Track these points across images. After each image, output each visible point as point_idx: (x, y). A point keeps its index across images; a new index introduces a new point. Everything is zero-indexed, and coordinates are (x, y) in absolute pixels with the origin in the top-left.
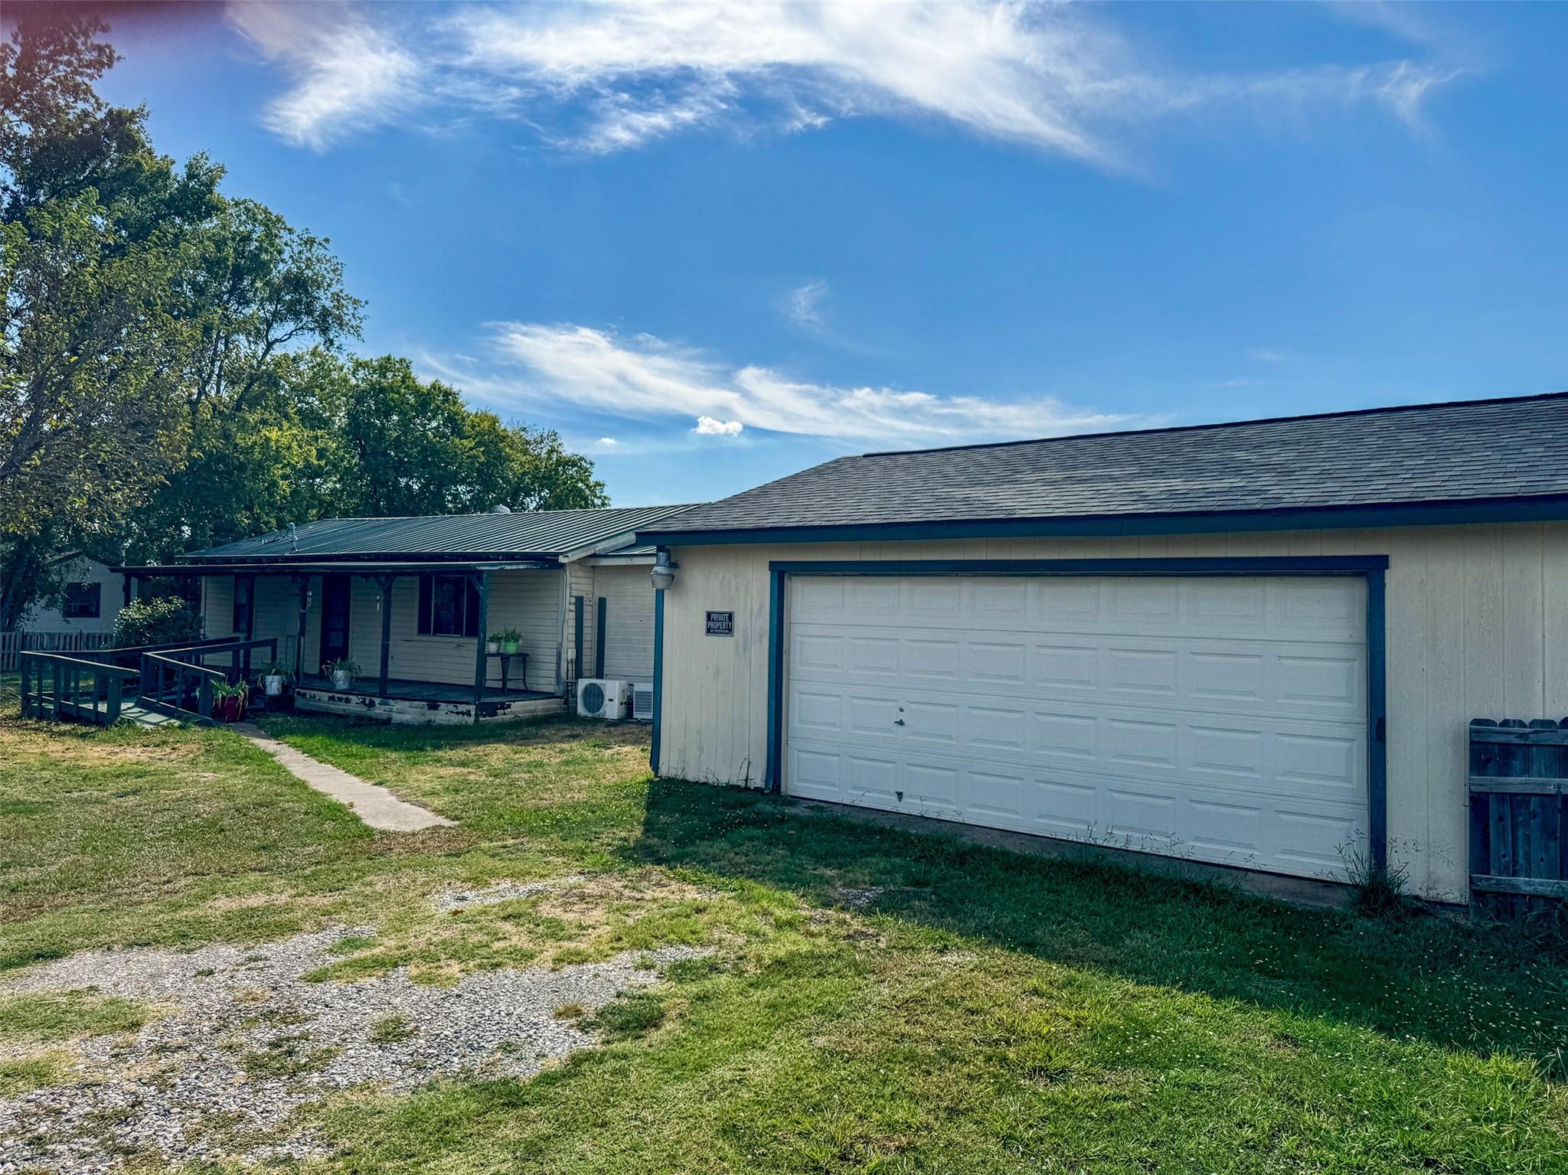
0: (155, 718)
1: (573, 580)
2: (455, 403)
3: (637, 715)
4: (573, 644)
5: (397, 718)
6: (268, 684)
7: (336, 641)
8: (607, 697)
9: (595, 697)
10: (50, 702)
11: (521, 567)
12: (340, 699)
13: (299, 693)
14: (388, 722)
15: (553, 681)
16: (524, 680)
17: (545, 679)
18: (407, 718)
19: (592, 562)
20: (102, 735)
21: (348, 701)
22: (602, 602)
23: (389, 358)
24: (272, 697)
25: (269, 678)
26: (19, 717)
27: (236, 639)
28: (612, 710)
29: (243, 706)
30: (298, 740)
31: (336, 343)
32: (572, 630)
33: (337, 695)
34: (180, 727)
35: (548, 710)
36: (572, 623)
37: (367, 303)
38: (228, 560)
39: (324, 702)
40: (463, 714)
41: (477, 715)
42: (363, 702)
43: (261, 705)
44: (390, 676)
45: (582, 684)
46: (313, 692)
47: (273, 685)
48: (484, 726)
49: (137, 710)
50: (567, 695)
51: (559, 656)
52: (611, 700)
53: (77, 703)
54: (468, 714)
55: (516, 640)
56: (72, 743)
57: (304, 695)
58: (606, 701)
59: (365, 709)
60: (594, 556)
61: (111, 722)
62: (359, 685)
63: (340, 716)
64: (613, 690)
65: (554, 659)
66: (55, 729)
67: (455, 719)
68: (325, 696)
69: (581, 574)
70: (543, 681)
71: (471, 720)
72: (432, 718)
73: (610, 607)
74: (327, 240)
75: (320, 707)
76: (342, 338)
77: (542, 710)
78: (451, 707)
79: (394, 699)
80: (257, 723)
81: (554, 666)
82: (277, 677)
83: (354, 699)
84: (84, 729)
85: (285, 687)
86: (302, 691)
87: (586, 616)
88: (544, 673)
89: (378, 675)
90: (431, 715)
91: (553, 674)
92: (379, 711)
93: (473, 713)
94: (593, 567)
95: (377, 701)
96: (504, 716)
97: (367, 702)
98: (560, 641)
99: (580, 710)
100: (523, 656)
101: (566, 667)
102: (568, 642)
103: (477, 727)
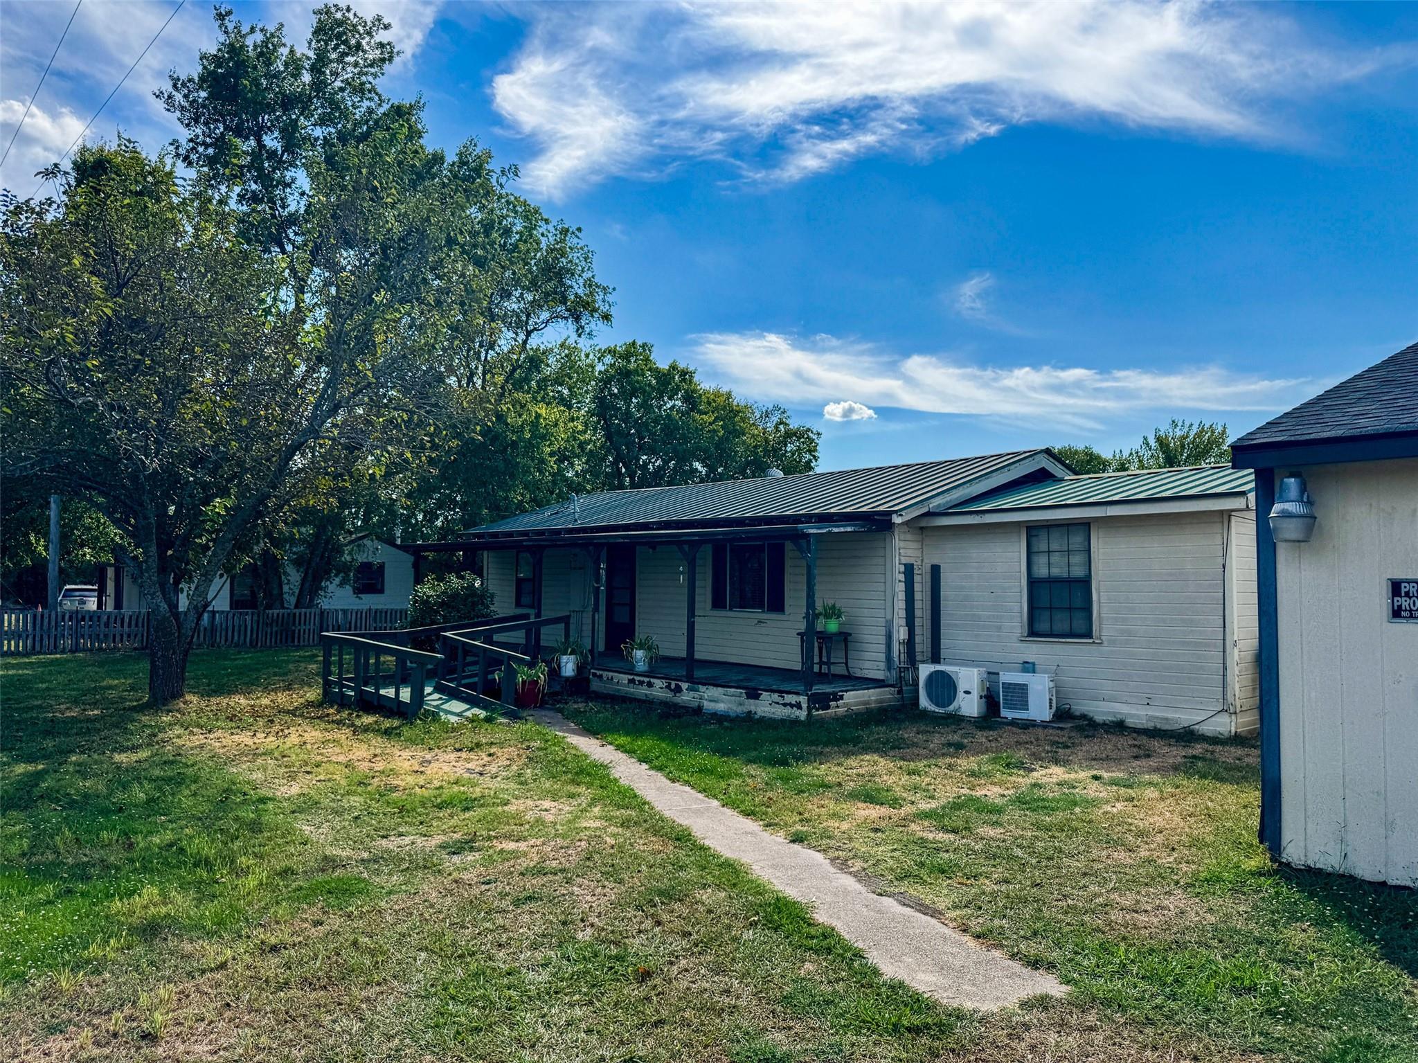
0: (456, 706)
1: (902, 544)
2: (691, 381)
3: (1007, 713)
4: (903, 622)
5: (708, 706)
6: (563, 664)
7: (621, 616)
8: (962, 687)
9: (944, 687)
10: (349, 687)
11: (849, 529)
12: (641, 683)
13: (594, 675)
14: (698, 711)
15: (882, 665)
16: (846, 664)
17: (871, 662)
18: (721, 707)
19: (924, 523)
20: (406, 731)
21: (650, 685)
22: (936, 571)
23: (634, 343)
24: (567, 679)
25: (564, 658)
26: (320, 705)
27: (526, 617)
28: (969, 704)
29: (544, 689)
30: (622, 740)
31: (587, 330)
32: (902, 605)
33: (637, 678)
34: (488, 720)
35: (881, 701)
36: (902, 596)
37: (614, 289)
38: (510, 534)
39: (624, 685)
40: (792, 706)
41: (809, 708)
42: (668, 687)
43: (558, 688)
44: (697, 656)
45: (925, 670)
46: (610, 674)
47: (568, 666)
48: (821, 722)
49: (436, 696)
50: (903, 683)
51: (889, 637)
52: (967, 692)
53: (377, 690)
54: (799, 706)
55: (839, 616)
56: (378, 742)
57: (601, 676)
58: (960, 695)
59: (670, 695)
60: (928, 514)
61: (415, 715)
62: (661, 666)
63: (644, 701)
64: (969, 680)
65: (882, 640)
66: (358, 723)
67: (781, 712)
68: (625, 678)
69: (909, 537)
70: (867, 665)
71: (802, 714)
72: (753, 708)
73: (947, 577)
74: (579, 229)
75: (619, 690)
76: (593, 325)
77: (876, 701)
78: (775, 697)
79: (704, 684)
80: (560, 711)
81: (883, 648)
82: (572, 657)
83: (658, 683)
84: (388, 723)
85: (580, 669)
86: (598, 673)
87: (917, 587)
88: (867, 655)
89: (684, 654)
90: (751, 705)
91: (882, 657)
92: (687, 697)
93: (804, 706)
94: (922, 528)
95: (685, 686)
96: (837, 709)
97: (673, 686)
98: (889, 617)
99: (924, 702)
100: (845, 635)
101: (898, 651)
102: (900, 620)
103: (813, 726)
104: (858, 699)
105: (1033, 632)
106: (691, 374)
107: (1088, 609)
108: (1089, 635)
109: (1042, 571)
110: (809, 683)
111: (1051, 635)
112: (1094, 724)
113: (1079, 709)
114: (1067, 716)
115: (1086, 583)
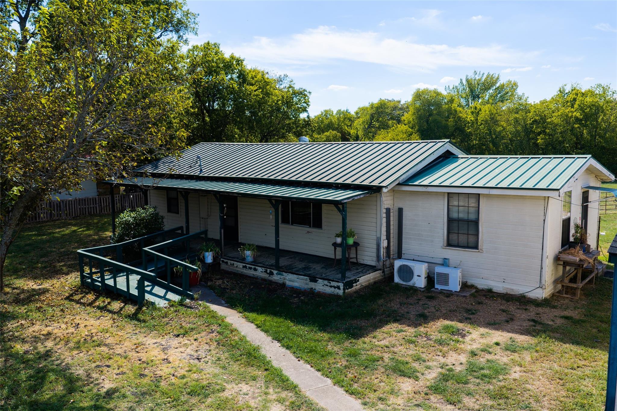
0: (159, 290)
1: (385, 199)
3: (438, 286)
5: (288, 283)
6: (206, 257)
7: (230, 222)
8: (416, 273)
9: (406, 272)
11: (362, 196)
12: (250, 268)
13: (223, 261)
14: (283, 285)
15: (375, 259)
18: (296, 284)
21: (255, 270)
22: (400, 210)
25: (207, 254)
29: (200, 275)
32: (385, 228)
33: (248, 266)
34: (181, 303)
36: (385, 224)
39: (240, 268)
40: (335, 287)
46: (232, 262)
47: (209, 258)
50: (385, 267)
51: (378, 245)
52: (419, 275)
54: (339, 288)
57: (227, 263)
59: (267, 275)
63: (252, 277)
64: (420, 271)
65: (375, 246)
67: (329, 290)
68: (241, 265)
70: (367, 258)
71: (341, 292)
72: (314, 287)
73: (405, 213)
75: (238, 271)
77: (373, 279)
78: (326, 282)
81: (375, 250)
82: (211, 253)
83: (260, 269)
85: (215, 258)
87: (392, 218)
90: (312, 285)
91: (375, 255)
92: (276, 277)
93: (342, 288)
96: (356, 287)
97: (268, 272)
98: (378, 236)
100: (356, 244)
101: (382, 251)
102: (384, 237)
103: (346, 297)
104: (365, 279)
106: (242, 61)
107: (477, 235)
108: (476, 247)
109: (455, 215)
110: (344, 277)
111: (458, 246)
112: (478, 291)
113: (470, 282)
114: (465, 286)
115: (476, 222)
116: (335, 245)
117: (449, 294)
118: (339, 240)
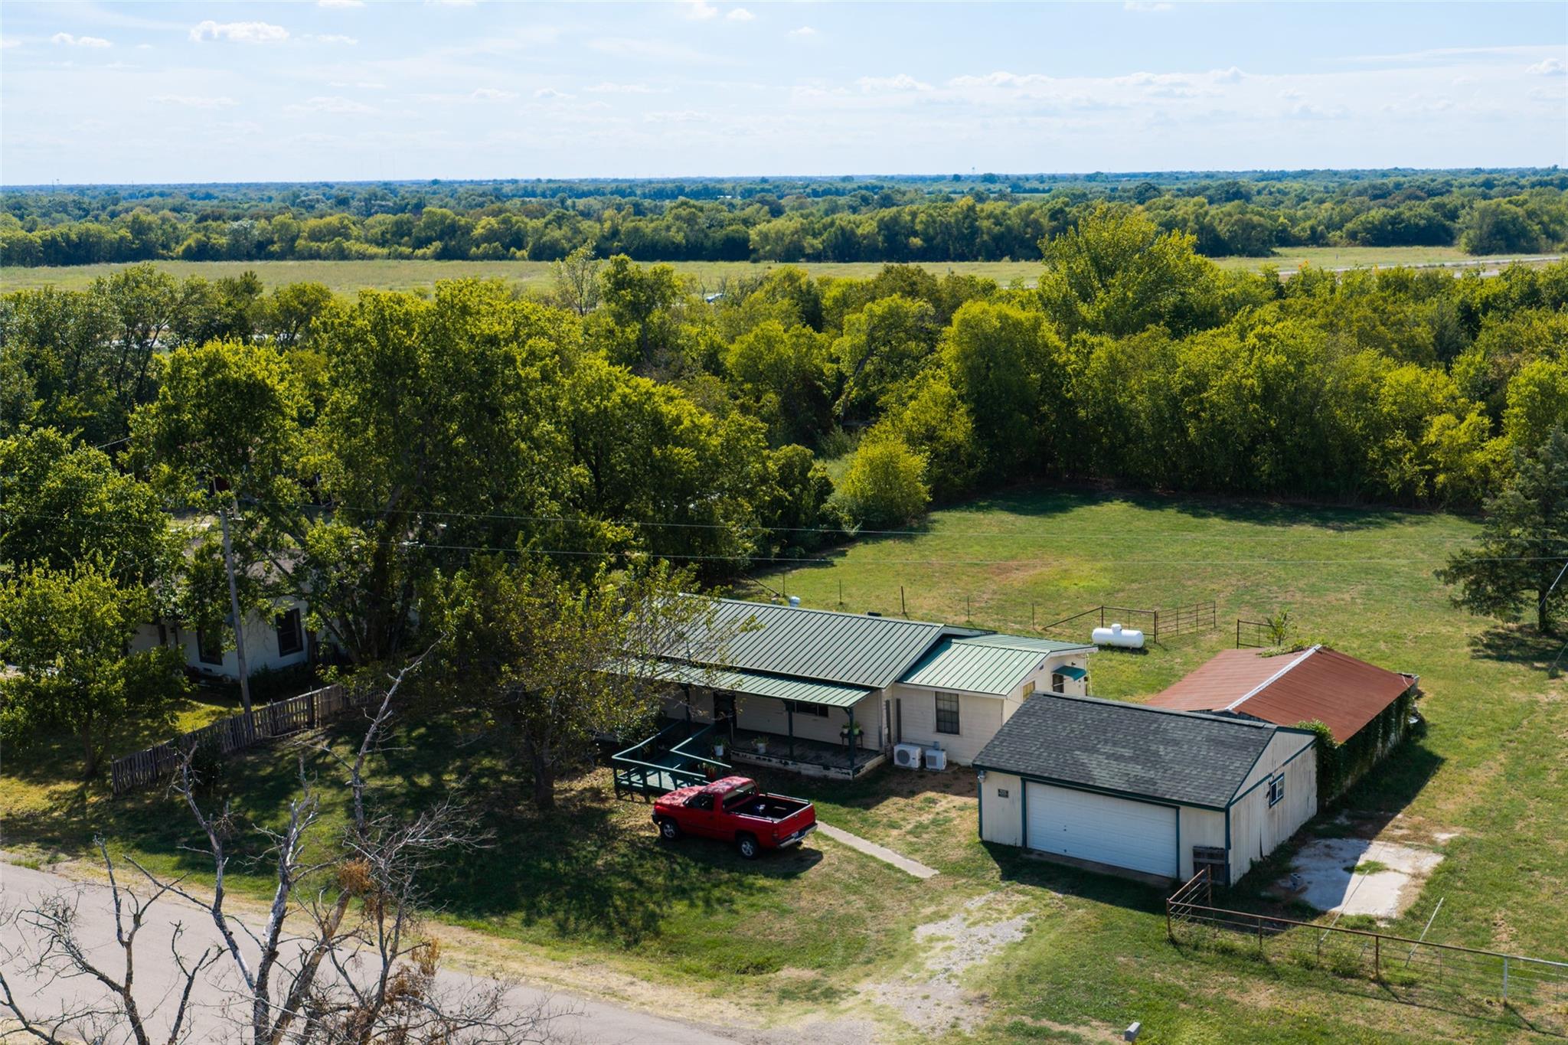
1: (885, 694)
5: (804, 772)
8: (911, 755)
9: (904, 756)
15: (878, 745)
19: (894, 684)
21: (770, 760)
22: (898, 701)
28: (915, 763)
32: (885, 719)
33: (761, 757)
36: (885, 715)
39: (754, 760)
40: (845, 774)
41: (853, 775)
42: (781, 762)
45: (897, 749)
46: (745, 754)
48: (859, 779)
50: (888, 753)
51: (880, 732)
52: (914, 757)
54: (848, 773)
55: (858, 727)
58: (911, 758)
59: (782, 766)
60: (896, 682)
64: (915, 754)
65: (877, 733)
67: (840, 776)
70: (872, 745)
71: (851, 777)
73: (903, 704)
77: (877, 763)
78: (838, 769)
79: (801, 762)
81: (877, 738)
83: (774, 760)
87: (891, 709)
88: (871, 741)
90: (826, 773)
91: (878, 741)
93: (851, 773)
96: (863, 771)
97: (784, 762)
98: (879, 724)
99: (897, 762)
100: (861, 733)
101: (884, 739)
102: (885, 725)
103: (856, 781)
104: (870, 764)
105: (939, 730)
107: (958, 723)
108: (957, 733)
109: (941, 706)
110: (853, 764)
111: (945, 732)
112: (960, 767)
113: (955, 760)
114: (950, 764)
115: (957, 713)
116: (842, 734)
117: (936, 773)
118: (846, 731)
